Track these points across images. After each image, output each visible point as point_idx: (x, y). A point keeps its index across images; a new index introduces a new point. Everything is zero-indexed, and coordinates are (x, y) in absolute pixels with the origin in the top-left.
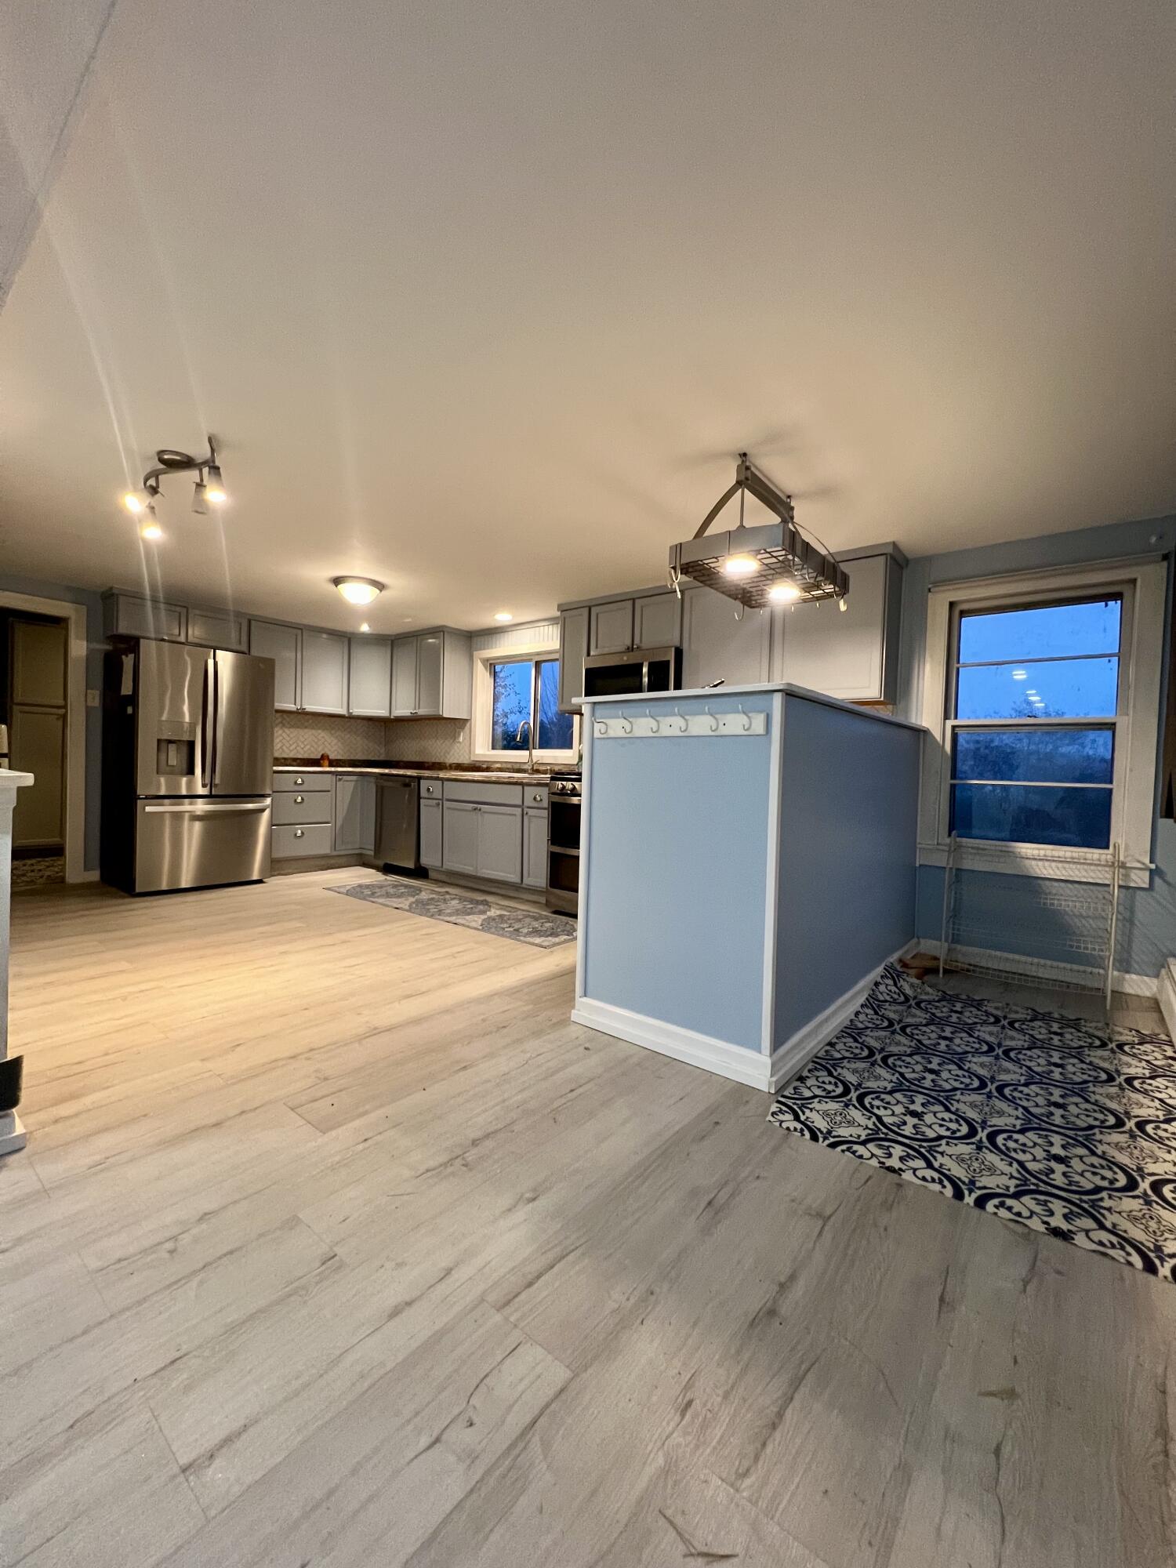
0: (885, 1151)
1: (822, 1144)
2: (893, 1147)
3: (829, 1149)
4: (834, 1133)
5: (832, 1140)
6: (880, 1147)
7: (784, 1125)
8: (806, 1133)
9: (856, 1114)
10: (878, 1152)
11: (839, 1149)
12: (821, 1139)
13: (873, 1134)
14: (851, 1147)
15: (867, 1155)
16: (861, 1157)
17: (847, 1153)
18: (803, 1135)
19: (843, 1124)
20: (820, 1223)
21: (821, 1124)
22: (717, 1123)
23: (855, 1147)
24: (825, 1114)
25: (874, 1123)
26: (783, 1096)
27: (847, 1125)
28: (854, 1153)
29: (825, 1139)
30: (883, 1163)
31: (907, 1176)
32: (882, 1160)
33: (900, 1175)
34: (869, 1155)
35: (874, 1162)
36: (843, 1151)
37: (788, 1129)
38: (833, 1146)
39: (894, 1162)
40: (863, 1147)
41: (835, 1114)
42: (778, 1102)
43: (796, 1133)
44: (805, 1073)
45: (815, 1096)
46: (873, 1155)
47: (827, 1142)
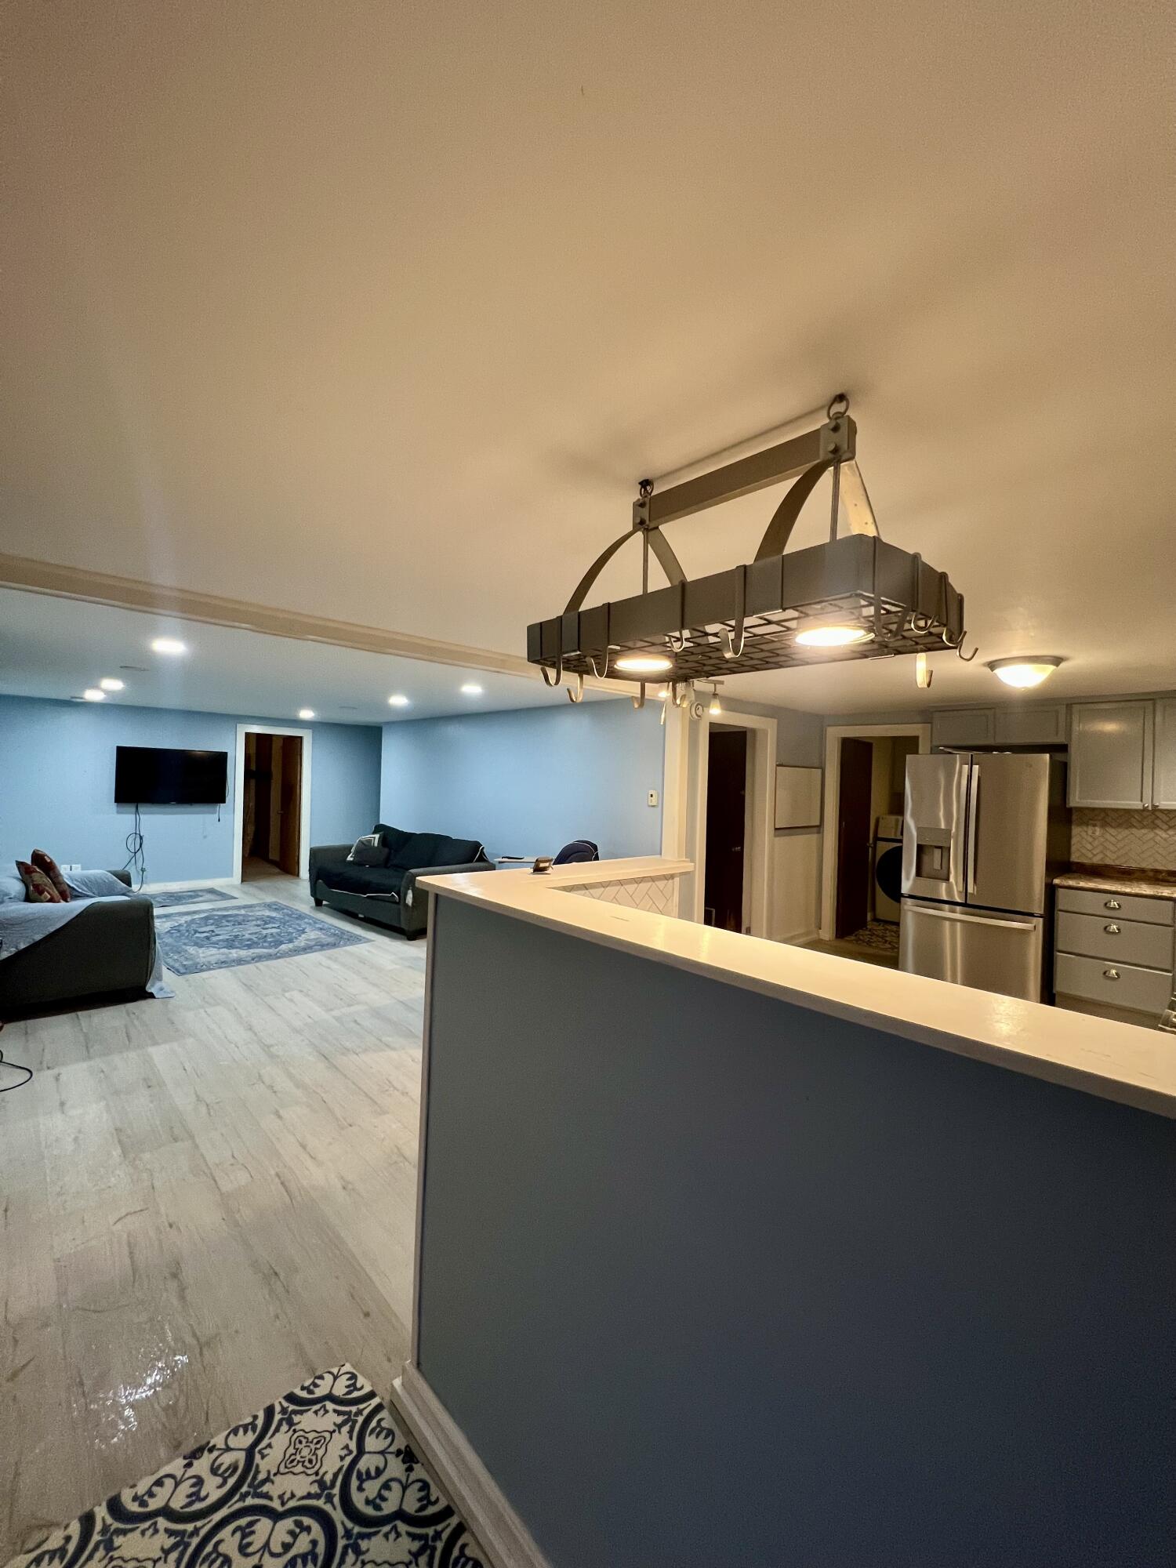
0: (223, 1468)
1: (279, 1403)
2: (220, 1487)
3: (268, 1404)
4: (285, 1427)
5: (277, 1417)
6: (234, 1467)
7: (329, 1378)
8: (304, 1394)
9: (299, 1485)
10: (227, 1459)
11: (261, 1415)
12: (285, 1404)
13: (255, 1478)
14: (254, 1431)
15: (233, 1442)
16: (235, 1432)
17: (249, 1420)
18: (303, 1388)
19: (291, 1450)
20: (203, 1340)
21: (308, 1421)
22: (367, 1315)
23: (251, 1437)
24: (321, 1440)
25: (271, 1498)
26: (379, 1408)
27: (287, 1456)
28: (245, 1428)
29: (284, 1411)
30: (211, 1450)
31: (176, 1466)
32: (216, 1453)
33: (185, 1458)
34: (231, 1444)
35: (218, 1441)
36: (255, 1417)
37: (321, 1377)
38: (269, 1412)
39: (202, 1466)
40: (246, 1447)
41: (314, 1454)
42: (372, 1395)
43: (311, 1381)
44: (419, 1472)
45: (361, 1451)
46: (228, 1449)
47: (278, 1408)
